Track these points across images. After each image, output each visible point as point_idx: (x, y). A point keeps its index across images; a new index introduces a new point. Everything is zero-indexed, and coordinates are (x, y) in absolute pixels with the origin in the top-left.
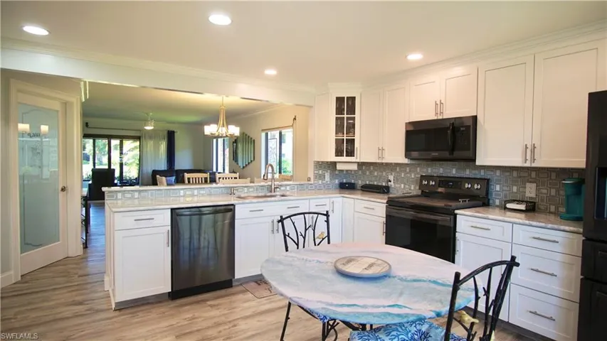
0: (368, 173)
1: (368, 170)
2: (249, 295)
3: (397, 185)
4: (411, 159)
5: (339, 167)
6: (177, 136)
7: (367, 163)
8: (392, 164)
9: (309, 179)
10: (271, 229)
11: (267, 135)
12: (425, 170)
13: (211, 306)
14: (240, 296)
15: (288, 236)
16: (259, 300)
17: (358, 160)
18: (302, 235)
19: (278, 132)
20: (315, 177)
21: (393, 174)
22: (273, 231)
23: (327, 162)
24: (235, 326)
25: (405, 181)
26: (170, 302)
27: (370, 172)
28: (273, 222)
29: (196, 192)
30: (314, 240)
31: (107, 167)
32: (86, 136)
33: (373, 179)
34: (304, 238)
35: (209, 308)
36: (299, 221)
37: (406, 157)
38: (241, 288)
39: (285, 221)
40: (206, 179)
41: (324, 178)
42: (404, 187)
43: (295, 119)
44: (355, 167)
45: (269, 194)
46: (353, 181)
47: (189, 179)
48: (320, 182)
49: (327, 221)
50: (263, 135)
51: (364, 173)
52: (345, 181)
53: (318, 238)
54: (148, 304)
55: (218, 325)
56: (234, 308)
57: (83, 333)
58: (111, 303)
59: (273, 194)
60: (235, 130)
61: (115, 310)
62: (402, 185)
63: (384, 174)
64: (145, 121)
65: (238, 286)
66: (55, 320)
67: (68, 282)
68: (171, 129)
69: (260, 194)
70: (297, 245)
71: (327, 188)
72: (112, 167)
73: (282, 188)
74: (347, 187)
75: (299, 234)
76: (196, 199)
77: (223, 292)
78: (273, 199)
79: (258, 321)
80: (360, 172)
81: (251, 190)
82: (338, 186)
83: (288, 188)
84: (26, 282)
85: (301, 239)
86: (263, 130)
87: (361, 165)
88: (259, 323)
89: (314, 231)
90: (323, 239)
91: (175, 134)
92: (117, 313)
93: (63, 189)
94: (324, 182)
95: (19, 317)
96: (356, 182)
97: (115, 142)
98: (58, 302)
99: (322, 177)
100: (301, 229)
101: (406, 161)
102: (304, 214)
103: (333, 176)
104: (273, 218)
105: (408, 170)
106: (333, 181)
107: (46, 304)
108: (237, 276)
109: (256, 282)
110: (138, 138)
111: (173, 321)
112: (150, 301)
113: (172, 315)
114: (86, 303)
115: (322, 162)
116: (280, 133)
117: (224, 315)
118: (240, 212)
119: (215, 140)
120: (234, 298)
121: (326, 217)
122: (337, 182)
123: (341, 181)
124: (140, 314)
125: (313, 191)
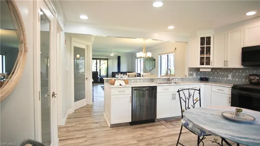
0: (216, 73)
1: (216, 72)
2: (163, 127)
3: (234, 79)
4: (245, 66)
5: (201, 70)
6: (121, 58)
7: (216, 68)
8: (230, 68)
9: (186, 76)
10: (172, 98)
11: (161, 56)
12: (252, 71)
13: (149, 130)
14: (160, 127)
15: (182, 98)
16: (169, 129)
17: (212, 67)
18: (187, 98)
19: (167, 55)
20: (189, 75)
21: (231, 73)
22: (173, 98)
23: (194, 68)
24: (161, 139)
25: (239, 77)
26: (131, 126)
27: (218, 73)
28: (173, 95)
29: (138, 80)
30: (193, 101)
31: (96, 71)
32: (93, 59)
33: (219, 76)
34: (189, 100)
35: (148, 130)
36: (186, 92)
37: (242, 65)
38: (158, 123)
39: (180, 92)
40: (135, 75)
41: (193, 75)
42: (238, 80)
43: (176, 49)
44: (210, 70)
45: (169, 82)
46: (207, 77)
47: (129, 75)
48: (191, 77)
49: (200, 93)
50: (159, 56)
51: (214, 73)
52: (203, 77)
53: (195, 100)
54: (122, 126)
55: (153, 138)
56: (159, 132)
57: (100, 135)
58: (107, 124)
59: (170, 82)
60: (149, 55)
61: (110, 127)
62: (237, 80)
63: (226, 73)
64: (111, 52)
65: (157, 122)
66: (90, 129)
67: (90, 114)
68: (119, 55)
69: (165, 82)
70: (186, 102)
71: (194, 80)
72: (97, 71)
73: (174, 80)
74: (204, 79)
75: (186, 98)
76: (138, 83)
77: (151, 124)
78: (171, 84)
79: (172, 139)
80: (211, 73)
81: (160, 80)
82: (199, 79)
83: (177, 80)
84: (76, 113)
85: (187, 100)
86: (159, 54)
87: (212, 69)
88: (172, 140)
89: (193, 97)
90: (197, 101)
91: (121, 57)
92: (111, 129)
93: (86, 79)
94: (193, 77)
95: (77, 126)
96: (209, 77)
97: (98, 61)
98: (90, 121)
99: (192, 75)
100: (187, 96)
101: (242, 67)
102: (189, 89)
103: (197, 75)
104: (173, 93)
105: (240, 71)
106: (197, 77)
107: (85, 122)
108: (158, 118)
109: (165, 121)
110: (107, 59)
111: (134, 134)
112: (123, 125)
113: (132, 132)
114: (99, 123)
115: (192, 68)
116: (168, 55)
117: (155, 134)
118: (159, 90)
119: (136, 60)
120: (157, 127)
121: (199, 91)
122: (199, 77)
123: (201, 77)
124: (121, 130)
125: (192, 81)
